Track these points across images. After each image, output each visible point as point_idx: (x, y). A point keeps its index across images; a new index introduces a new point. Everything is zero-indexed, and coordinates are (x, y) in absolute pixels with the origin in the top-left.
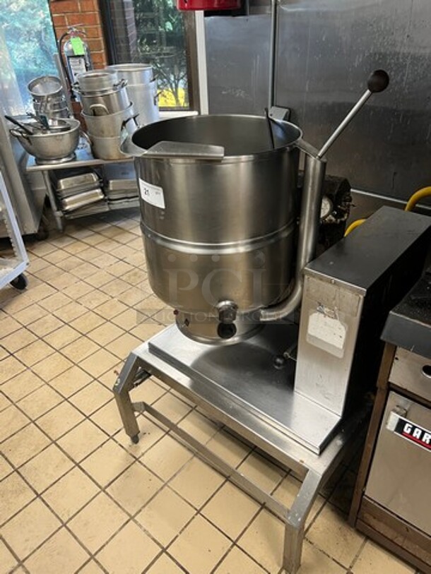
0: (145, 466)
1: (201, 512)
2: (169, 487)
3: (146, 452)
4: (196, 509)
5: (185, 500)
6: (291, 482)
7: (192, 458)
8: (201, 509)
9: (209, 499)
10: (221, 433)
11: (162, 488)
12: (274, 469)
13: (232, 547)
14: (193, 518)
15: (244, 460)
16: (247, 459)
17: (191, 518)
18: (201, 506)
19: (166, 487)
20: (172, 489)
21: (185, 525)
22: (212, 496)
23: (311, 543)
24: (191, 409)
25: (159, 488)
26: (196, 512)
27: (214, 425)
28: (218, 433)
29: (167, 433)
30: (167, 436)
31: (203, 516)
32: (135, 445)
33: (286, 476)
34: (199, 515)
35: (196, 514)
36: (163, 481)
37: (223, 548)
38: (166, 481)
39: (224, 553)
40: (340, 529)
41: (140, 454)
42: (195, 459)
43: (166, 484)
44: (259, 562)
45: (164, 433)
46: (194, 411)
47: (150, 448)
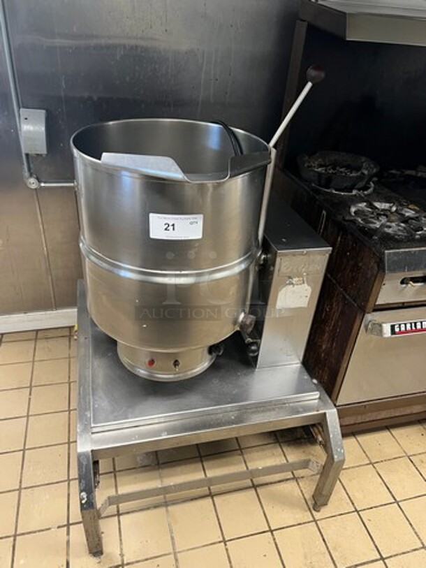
0: (138, 562)
1: (227, 539)
2: (179, 552)
3: (121, 549)
4: (220, 542)
5: (204, 546)
6: (250, 453)
7: (167, 511)
8: (224, 538)
9: (220, 524)
10: (162, 468)
11: (176, 560)
12: (229, 456)
13: (273, 535)
14: (227, 550)
15: (204, 470)
16: (205, 467)
17: (225, 552)
18: (220, 535)
19: (178, 555)
20: (184, 551)
21: (228, 562)
22: (218, 520)
23: (302, 477)
24: (113, 474)
25: (174, 563)
26: (223, 544)
27: (148, 468)
28: (161, 471)
29: (119, 514)
30: (121, 517)
31: (231, 540)
32: (102, 557)
33: (242, 452)
34: (227, 543)
35: (226, 545)
36: (169, 554)
37: (269, 543)
38: (172, 551)
39: (274, 545)
40: (304, 452)
41: (120, 558)
42: (170, 508)
43: (175, 554)
44: (296, 523)
45: (116, 518)
46: (118, 474)
47: (121, 544)
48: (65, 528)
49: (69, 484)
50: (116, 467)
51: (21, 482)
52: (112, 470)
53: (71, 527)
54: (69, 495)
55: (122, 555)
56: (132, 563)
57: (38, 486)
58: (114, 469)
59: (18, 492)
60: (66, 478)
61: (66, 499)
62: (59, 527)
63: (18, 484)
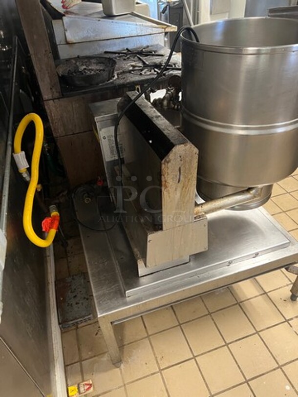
3: (284, 286)
24: (240, 304)
29: (265, 293)
30: (266, 291)
45: (268, 294)
46: (239, 301)
47: (281, 287)
48: (290, 322)
49: (260, 331)
50: (234, 303)
51: (275, 369)
52: (238, 305)
53: (287, 319)
54: (267, 328)
55: (287, 285)
56: (289, 279)
57: (271, 353)
58: (236, 304)
59: (283, 368)
60: (257, 335)
61: (271, 329)
62: (291, 326)
63: (277, 370)
